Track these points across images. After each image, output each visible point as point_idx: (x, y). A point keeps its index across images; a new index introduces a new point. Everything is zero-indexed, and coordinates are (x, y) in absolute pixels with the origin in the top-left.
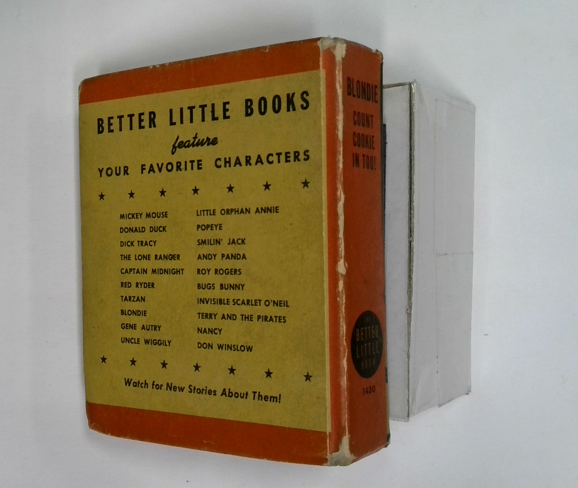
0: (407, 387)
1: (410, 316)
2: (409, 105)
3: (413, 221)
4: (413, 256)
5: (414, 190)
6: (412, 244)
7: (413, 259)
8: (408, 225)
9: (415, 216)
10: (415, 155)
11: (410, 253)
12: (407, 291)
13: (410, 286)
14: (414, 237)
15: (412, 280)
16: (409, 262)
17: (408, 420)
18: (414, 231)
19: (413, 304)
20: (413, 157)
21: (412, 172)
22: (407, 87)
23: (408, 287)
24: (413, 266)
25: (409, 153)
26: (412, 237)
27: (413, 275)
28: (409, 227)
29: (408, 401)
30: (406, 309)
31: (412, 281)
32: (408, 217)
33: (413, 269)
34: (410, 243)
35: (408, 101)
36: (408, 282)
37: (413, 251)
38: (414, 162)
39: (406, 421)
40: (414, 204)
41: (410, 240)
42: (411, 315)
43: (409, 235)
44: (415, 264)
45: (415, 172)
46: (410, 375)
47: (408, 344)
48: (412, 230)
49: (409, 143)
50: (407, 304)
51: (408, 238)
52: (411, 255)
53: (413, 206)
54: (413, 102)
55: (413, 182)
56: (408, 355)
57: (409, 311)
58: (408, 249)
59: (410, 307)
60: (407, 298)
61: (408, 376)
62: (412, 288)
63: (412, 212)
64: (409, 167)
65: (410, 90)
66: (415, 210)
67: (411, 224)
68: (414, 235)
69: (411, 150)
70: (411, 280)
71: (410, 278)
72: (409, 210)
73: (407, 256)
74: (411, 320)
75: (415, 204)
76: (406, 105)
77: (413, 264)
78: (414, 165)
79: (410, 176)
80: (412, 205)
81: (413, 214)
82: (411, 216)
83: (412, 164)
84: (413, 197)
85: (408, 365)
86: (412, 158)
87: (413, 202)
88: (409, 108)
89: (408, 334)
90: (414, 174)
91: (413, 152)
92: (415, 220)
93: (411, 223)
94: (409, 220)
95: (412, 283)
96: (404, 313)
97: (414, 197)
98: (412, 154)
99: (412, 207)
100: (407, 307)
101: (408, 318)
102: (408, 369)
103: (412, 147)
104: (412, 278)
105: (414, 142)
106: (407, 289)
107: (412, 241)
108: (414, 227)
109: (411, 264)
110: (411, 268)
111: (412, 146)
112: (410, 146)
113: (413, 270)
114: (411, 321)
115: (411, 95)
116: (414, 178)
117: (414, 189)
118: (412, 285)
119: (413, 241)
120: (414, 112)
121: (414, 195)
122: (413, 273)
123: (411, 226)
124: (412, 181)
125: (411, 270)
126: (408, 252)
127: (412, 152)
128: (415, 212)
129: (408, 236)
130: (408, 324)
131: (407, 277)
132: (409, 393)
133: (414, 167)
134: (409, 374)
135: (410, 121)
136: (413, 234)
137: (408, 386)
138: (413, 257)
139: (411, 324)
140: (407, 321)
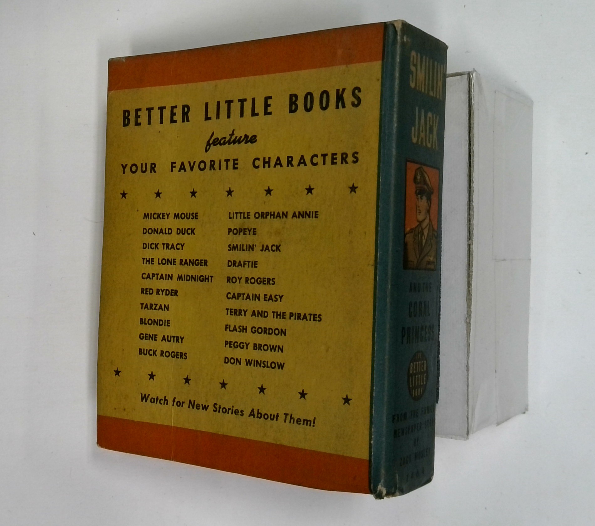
0: (466, 403)
1: (469, 325)
2: (467, 96)
3: (473, 222)
4: (473, 260)
5: (474, 189)
6: (471, 247)
7: (472, 263)
8: (467, 226)
9: (474, 217)
10: (474, 151)
11: (469, 257)
12: (466, 298)
13: (469, 293)
14: (474, 240)
15: (472, 286)
16: (468, 267)
17: (467, 438)
18: (473, 234)
19: (472, 312)
20: (473, 153)
21: (472, 169)
22: (466, 77)
23: (467, 294)
24: (473, 272)
25: (468, 148)
26: (471, 240)
27: (473, 281)
28: (468, 229)
29: (468, 418)
30: (465, 318)
31: (472, 288)
32: (467, 218)
33: (472, 274)
34: (469, 246)
35: (467, 91)
36: (467, 289)
37: (472, 254)
38: (474, 158)
39: (465, 439)
40: (473, 204)
41: (469, 243)
42: (471, 325)
43: (467, 237)
44: (474, 269)
45: (474, 170)
46: (469, 390)
47: (467, 356)
48: (471, 233)
49: (468, 137)
50: (466, 313)
51: (467, 241)
52: (470, 259)
53: (473, 206)
54: (472, 93)
55: (473, 180)
56: (467, 368)
57: (468, 320)
58: (467, 253)
59: (469, 316)
60: (466, 306)
61: (468, 390)
62: (472, 295)
63: (471, 213)
64: (468, 164)
65: (469, 80)
66: (474, 210)
67: (471, 226)
68: (474, 237)
69: (470, 145)
70: (470, 286)
71: (469, 284)
72: (468, 211)
73: (466, 260)
74: (470, 330)
75: (475, 204)
76: (465, 97)
77: (472, 269)
78: (473, 161)
79: (469, 174)
80: (471, 204)
81: (472, 214)
82: (470, 217)
83: (471, 161)
84: (472, 196)
85: (468, 379)
86: (471, 153)
87: (472, 201)
88: (468, 100)
89: (467, 345)
90: (474, 171)
91: (473, 148)
92: (475, 222)
93: (470, 224)
94: (468, 221)
95: (472, 289)
96: (463, 322)
97: (474, 196)
98: (471, 149)
99: (471, 206)
100: (467, 315)
101: (467, 328)
102: (467, 383)
103: (471, 142)
104: (471, 284)
105: (474, 137)
106: (466, 296)
107: (471, 244)
108: (473, 229)
109: (471, 270)
110: (470, 274)
111: (471, 140)
112: (469, 141)
113: (472, 276)
114: (470, 332)
115: (471, 86)
116: (474, 175)
117: (473, 187)
118: (472, 292)
119: (473, 244)
120: (473, 104)
121: (473, 194)
122: (473, 279)
123: (470, 228)
124: (471, 179)
125: (470, 276)
126: (467, 256)
127: (471, 147)
128: (474, 212)
129: (467, 239)
130: (467, 334)
131: (466, 283)
132: (468, 408)
133: (473, 164)
134: (468, 388)
135: (469, 113)
136: (472, 237)
137: (468, 402)
138: (473, 262)
139: (470, 334)
140: (467, 331)
